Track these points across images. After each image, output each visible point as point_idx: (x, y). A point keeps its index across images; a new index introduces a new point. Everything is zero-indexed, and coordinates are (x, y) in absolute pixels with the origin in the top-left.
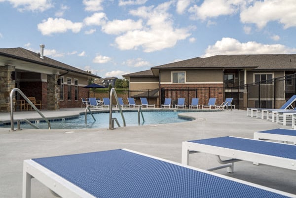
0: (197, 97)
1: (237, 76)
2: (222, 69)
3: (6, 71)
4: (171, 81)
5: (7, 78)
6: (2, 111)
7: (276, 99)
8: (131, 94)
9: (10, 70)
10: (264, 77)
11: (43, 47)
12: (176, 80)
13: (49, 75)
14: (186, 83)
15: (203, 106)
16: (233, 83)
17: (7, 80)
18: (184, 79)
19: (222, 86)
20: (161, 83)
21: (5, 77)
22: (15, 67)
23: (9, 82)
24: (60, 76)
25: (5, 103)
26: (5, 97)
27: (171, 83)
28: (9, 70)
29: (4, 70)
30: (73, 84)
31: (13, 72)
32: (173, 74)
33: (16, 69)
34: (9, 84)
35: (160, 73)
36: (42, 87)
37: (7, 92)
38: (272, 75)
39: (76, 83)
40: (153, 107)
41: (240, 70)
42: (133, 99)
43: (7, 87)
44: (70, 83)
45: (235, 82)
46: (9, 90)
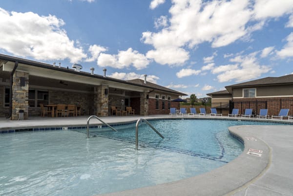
0: (266, 108)
4: (242, 96)
5: (101, 93)
8: (213, 106)
9: (104, 88)
12: (246, 95)
14: (256, 97)
15: (272, 116)
18: (254, 94)
20: (234, 98)
22: (108, 86)
25: (100, 110)
26: (100, 106)
27: (243, 97)
29: (100, 88)
30: (166, 99)
31: (106, 89)
32: (244, 90)
33: (110, 88)
35: (233, 90)
39: (169, 99)
42: (215, 109)
43: (101, 99)
44: (164, 98)
46: (102, 102)
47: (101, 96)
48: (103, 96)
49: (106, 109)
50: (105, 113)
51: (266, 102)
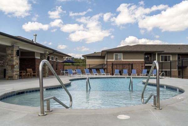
1: (151, 57)
2: (143, 53)
3: (12, 49)
5: (13, 54)
6: (9, 79)
7: (172, 70)
9: (16, 49)
10: (166, 57)
11: (36, 35)
13: (41, 54)
14: (123, 60)
16: (149, 61)
17: (13, 56)
18: (121, 58)
19: (143, 62)
21: (12, 54)
22: (19, 47)
23: (15, 58)
24: (49, 54)
25: (12, 73)
26: (11, 69)
27: (114, 60)
28: (14, 49)
29: (11, 49)
30: (54, 60)
31: (18, 51)
33: (20, 49)
34: (14, 59)
35: (107, 54)
36: (36, 62)
37: (13, 65)
38: (170, 56)
40: (109, 75)
41: (153, 53)
43: (13, 61)
44: (53, 60)
45: (149, 60)
46: (15, 64)
47: (12, 57)
48: (14, 57)
49: (18, 71)
50: (16, 76)
51: (132, 65)
